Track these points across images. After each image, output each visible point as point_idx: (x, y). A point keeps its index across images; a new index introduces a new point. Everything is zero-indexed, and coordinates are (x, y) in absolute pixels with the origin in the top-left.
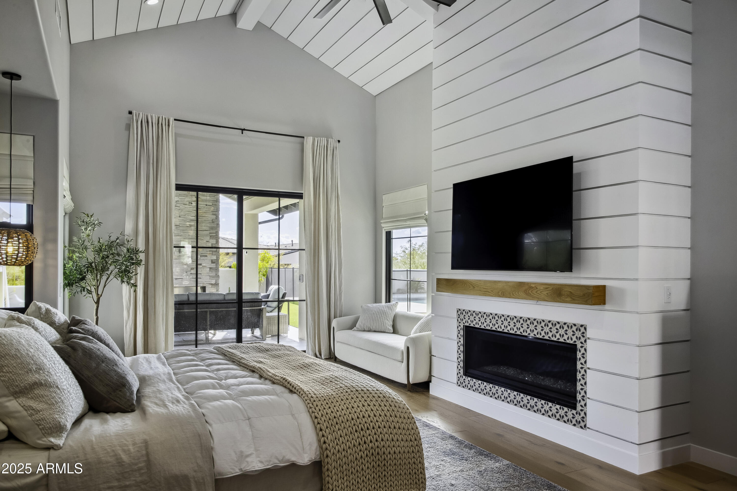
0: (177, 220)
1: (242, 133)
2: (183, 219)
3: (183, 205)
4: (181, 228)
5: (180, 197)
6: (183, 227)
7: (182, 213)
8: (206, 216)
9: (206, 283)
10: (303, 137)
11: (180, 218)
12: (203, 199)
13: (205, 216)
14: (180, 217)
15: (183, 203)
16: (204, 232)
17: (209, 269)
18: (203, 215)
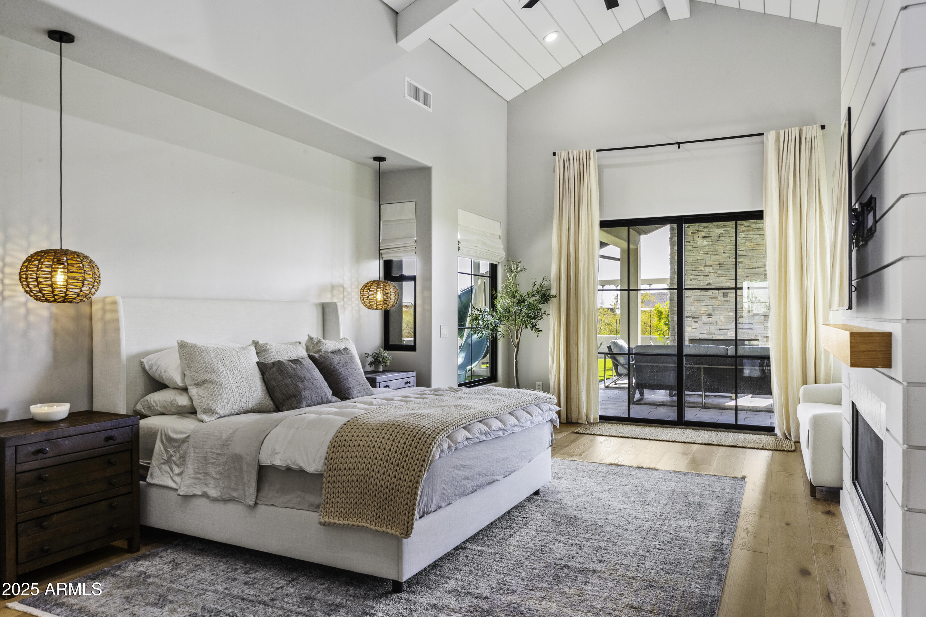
0: (721, 257)
1: (679, 147)
2: (728, 255)
3: (728, 238)
4: (726, 267)
5: (724, 229)
6: (728, 265)
7: (727, 248)
8: (759, 248)
9: (759, 335)
10: (762, 134)
11: (725, 255)
12: (754, 228)
13: (757, 250)
14: (724, 253)
15: (728, 235)
16: (757, 269)
17: (763, 317)
18: (755, 248)
